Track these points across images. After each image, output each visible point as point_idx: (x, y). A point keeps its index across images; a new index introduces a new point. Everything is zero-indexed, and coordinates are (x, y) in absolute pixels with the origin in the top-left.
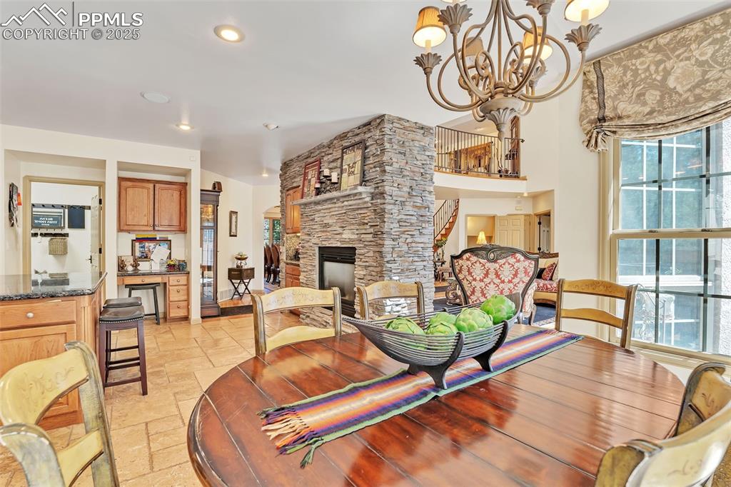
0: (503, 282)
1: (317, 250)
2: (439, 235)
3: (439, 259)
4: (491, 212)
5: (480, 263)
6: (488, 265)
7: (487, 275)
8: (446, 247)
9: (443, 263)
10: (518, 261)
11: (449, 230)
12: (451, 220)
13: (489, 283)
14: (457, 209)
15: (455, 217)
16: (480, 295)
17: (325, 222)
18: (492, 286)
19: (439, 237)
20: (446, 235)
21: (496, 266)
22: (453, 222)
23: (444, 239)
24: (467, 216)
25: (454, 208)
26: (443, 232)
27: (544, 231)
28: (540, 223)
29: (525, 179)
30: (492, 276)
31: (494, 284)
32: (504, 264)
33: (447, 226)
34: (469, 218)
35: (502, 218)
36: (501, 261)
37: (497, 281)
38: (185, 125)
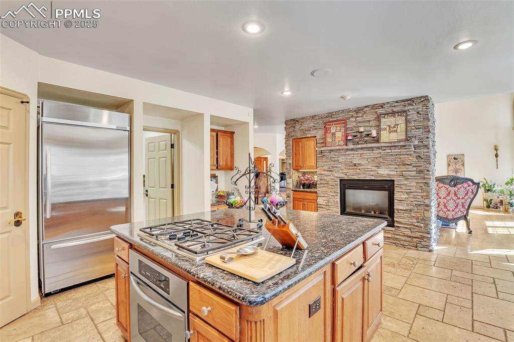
0: (459, 198)
1: (339, 181)
5: (445, 187)
6: (450, 188)
7: (448, 195)
10: (469, 186)
13: (450, 200)
16: (443, 207)
17: (354, 162)
18: (452, 201)
21: (456, 189)
30: (452, 195)
31: (453, 200)
32: (461, 188)
36: (459, 186)
37: (455, 198)
38: (287, 91)
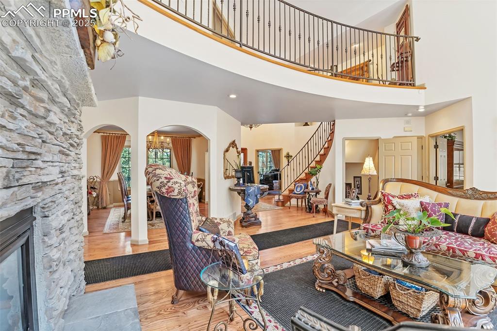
2: (314, 162)
3: (313, 189)
4: (374, 135)
8: (320, 176)
9: (318, 193)
11: (324, 157)
12: (326, 146)
14: (332, 133)
15: (330, 141)
19: (313, 164)
20: (320, 162)
22: (329, 148)
23: (318, 167)
24: (345, 139)
25: (329, 131)
26: (318, 158)
27: (441, 156)
28: (436, 147)
29: (422, 87)
33: (322, 152)
34: (347, 142)
35: (387, 141)
